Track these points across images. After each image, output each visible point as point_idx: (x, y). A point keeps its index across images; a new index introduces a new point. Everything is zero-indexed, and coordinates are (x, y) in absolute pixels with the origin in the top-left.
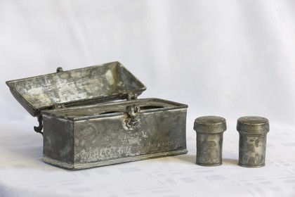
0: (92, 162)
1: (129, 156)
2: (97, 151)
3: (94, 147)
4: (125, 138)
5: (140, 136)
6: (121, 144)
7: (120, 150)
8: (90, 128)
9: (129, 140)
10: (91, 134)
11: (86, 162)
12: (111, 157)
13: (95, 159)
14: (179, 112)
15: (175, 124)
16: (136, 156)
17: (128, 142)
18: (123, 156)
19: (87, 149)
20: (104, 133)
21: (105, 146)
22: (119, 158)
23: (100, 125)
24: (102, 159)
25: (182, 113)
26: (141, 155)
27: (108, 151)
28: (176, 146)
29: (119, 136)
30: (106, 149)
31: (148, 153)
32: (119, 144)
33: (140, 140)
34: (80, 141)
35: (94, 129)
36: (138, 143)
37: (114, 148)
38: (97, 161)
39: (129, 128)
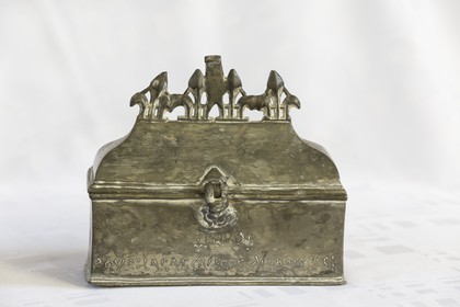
0: (130, 276)
1: (210, 275)
2: (142, 257)
3: (134, 249)
4: (203, 241)
5: (236, 242)
6: (193, 251)
7: (192, 262)
8: (127, 216)
9: (212, 247)
10: (129, 226)
11: (117, 275)
12: (172, 272)
13: (137, 272)
14: (326, 207)
15: (317, 227)
16: (226, 276)
17: (209, 249)
18: (199, 272)
19: (118, 251)
20: (158, 227)
21: (158, 251)
22: (188, 275)
23: (148, 212)
24: (151, 273)
25: (334, 209)
26: (237, 275)
27: (164, 261)
28: (319, 270)
29: (189, 237)
30: (159, 257)
31: (254, 275)
32: (188, 250)
33: (237, 248)
34: (105, 236)
35: (134, 217)
36: (232, 253)
37: (178, 257)
38: (139, 276)
39: (210, 224)
